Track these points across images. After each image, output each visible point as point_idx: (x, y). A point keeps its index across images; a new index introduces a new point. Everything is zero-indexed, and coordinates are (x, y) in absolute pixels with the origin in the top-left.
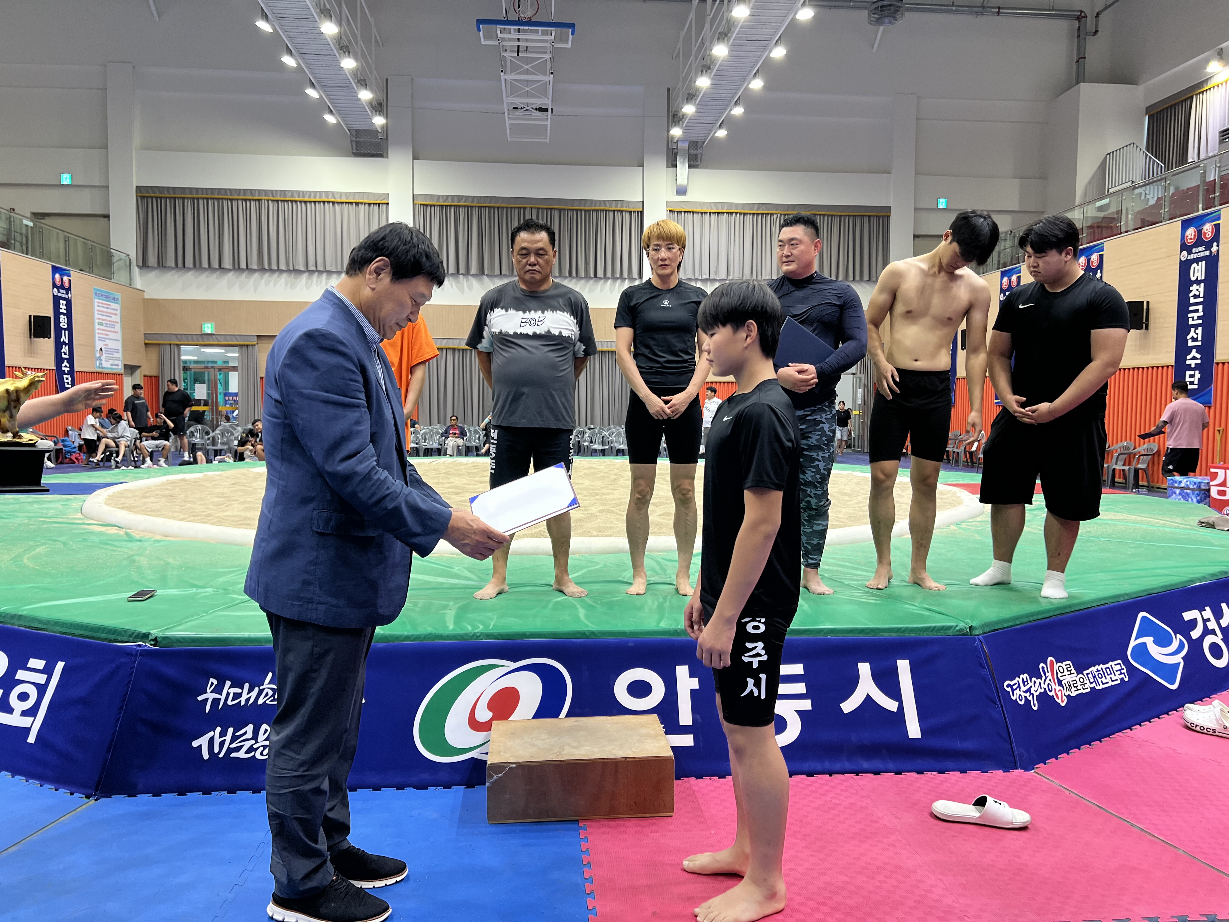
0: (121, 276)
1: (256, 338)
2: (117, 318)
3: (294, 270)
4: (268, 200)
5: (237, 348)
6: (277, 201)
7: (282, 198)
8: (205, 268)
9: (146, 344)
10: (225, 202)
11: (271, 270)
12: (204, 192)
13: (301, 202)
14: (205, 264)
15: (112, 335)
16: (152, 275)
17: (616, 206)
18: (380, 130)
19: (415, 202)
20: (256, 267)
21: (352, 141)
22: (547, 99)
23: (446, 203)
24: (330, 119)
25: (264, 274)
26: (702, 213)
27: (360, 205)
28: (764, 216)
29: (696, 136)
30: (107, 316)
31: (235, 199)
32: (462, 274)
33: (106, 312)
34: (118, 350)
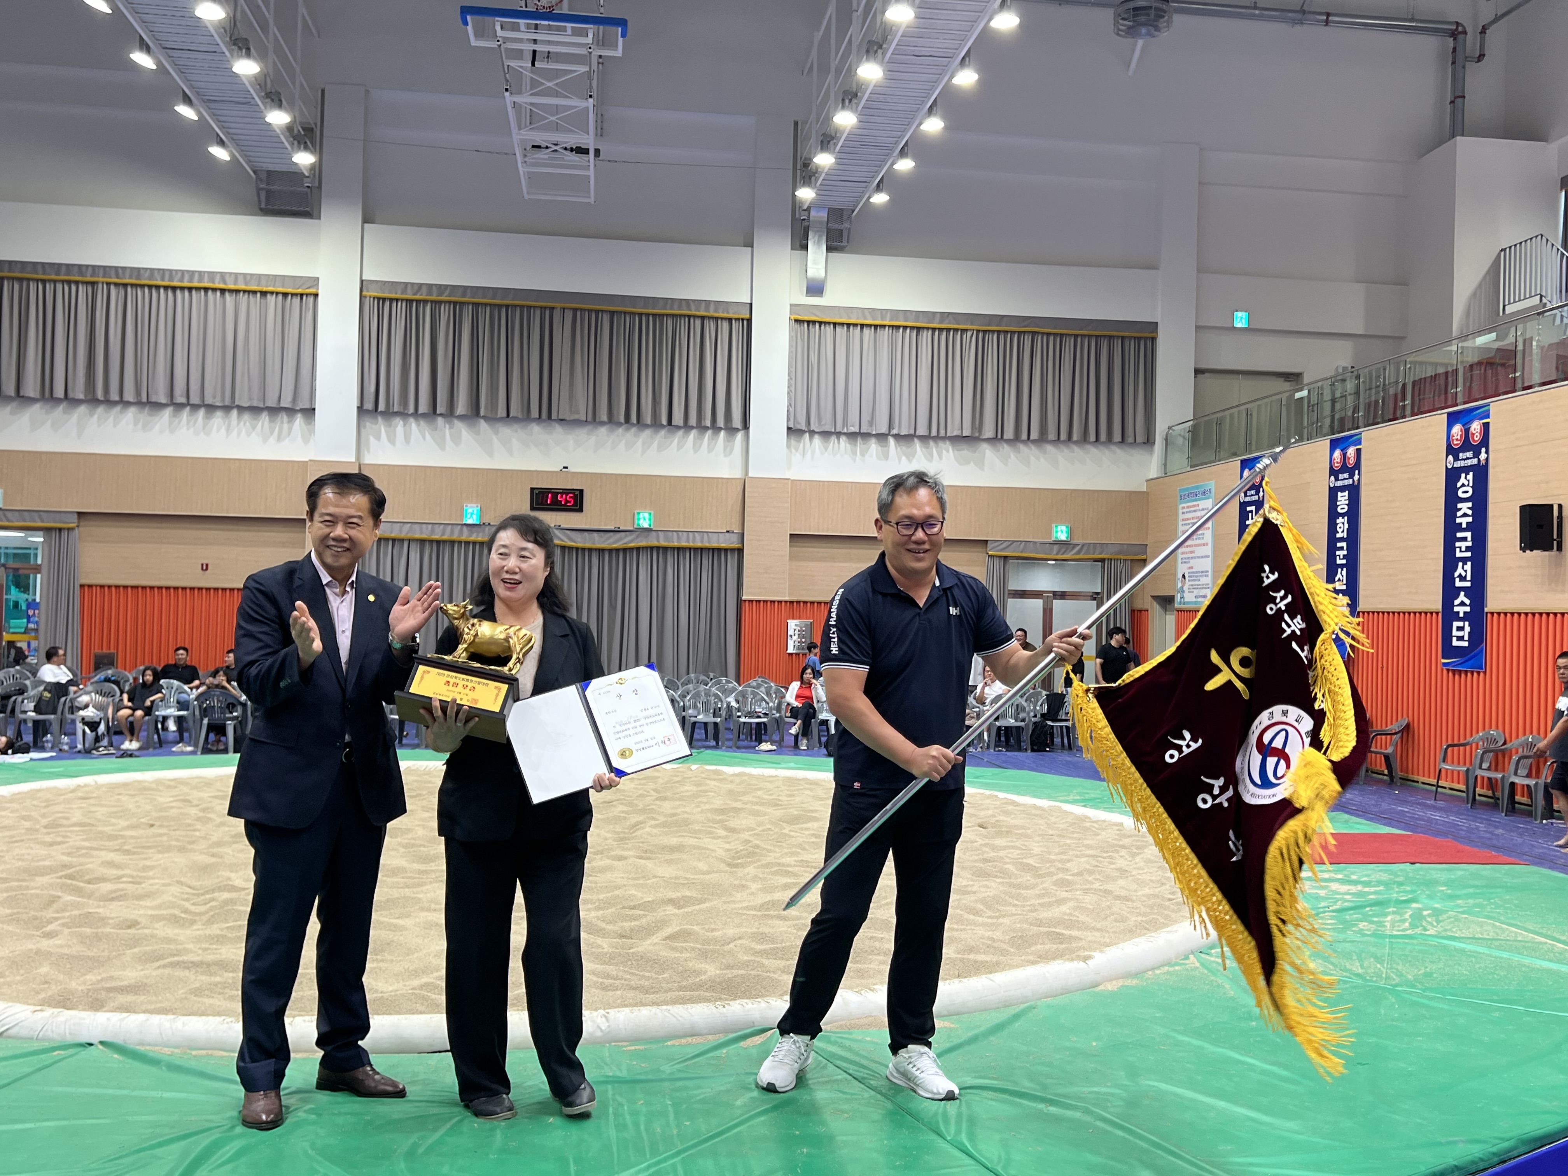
1: (76, 516)
3: (148, 402)
4: (108, 284)
5: (41, 533)
6: (125, 285)
7: (133, 281)
10: (32, 286)
11: (108, 402)
13: (166, 288)
17: (707, 310)
18: (307, 174)
19: (364, 293)
20: (81, 396)
21: (259, 190)
22: (586, 136)
23: (418, 297)
24: (220, 153)
25: (97, 407)
26: (848, 325)
27: (269, 296)
28: (951, 333)
29: (839, 200)
31: (49, 281)
32: (440, 414)
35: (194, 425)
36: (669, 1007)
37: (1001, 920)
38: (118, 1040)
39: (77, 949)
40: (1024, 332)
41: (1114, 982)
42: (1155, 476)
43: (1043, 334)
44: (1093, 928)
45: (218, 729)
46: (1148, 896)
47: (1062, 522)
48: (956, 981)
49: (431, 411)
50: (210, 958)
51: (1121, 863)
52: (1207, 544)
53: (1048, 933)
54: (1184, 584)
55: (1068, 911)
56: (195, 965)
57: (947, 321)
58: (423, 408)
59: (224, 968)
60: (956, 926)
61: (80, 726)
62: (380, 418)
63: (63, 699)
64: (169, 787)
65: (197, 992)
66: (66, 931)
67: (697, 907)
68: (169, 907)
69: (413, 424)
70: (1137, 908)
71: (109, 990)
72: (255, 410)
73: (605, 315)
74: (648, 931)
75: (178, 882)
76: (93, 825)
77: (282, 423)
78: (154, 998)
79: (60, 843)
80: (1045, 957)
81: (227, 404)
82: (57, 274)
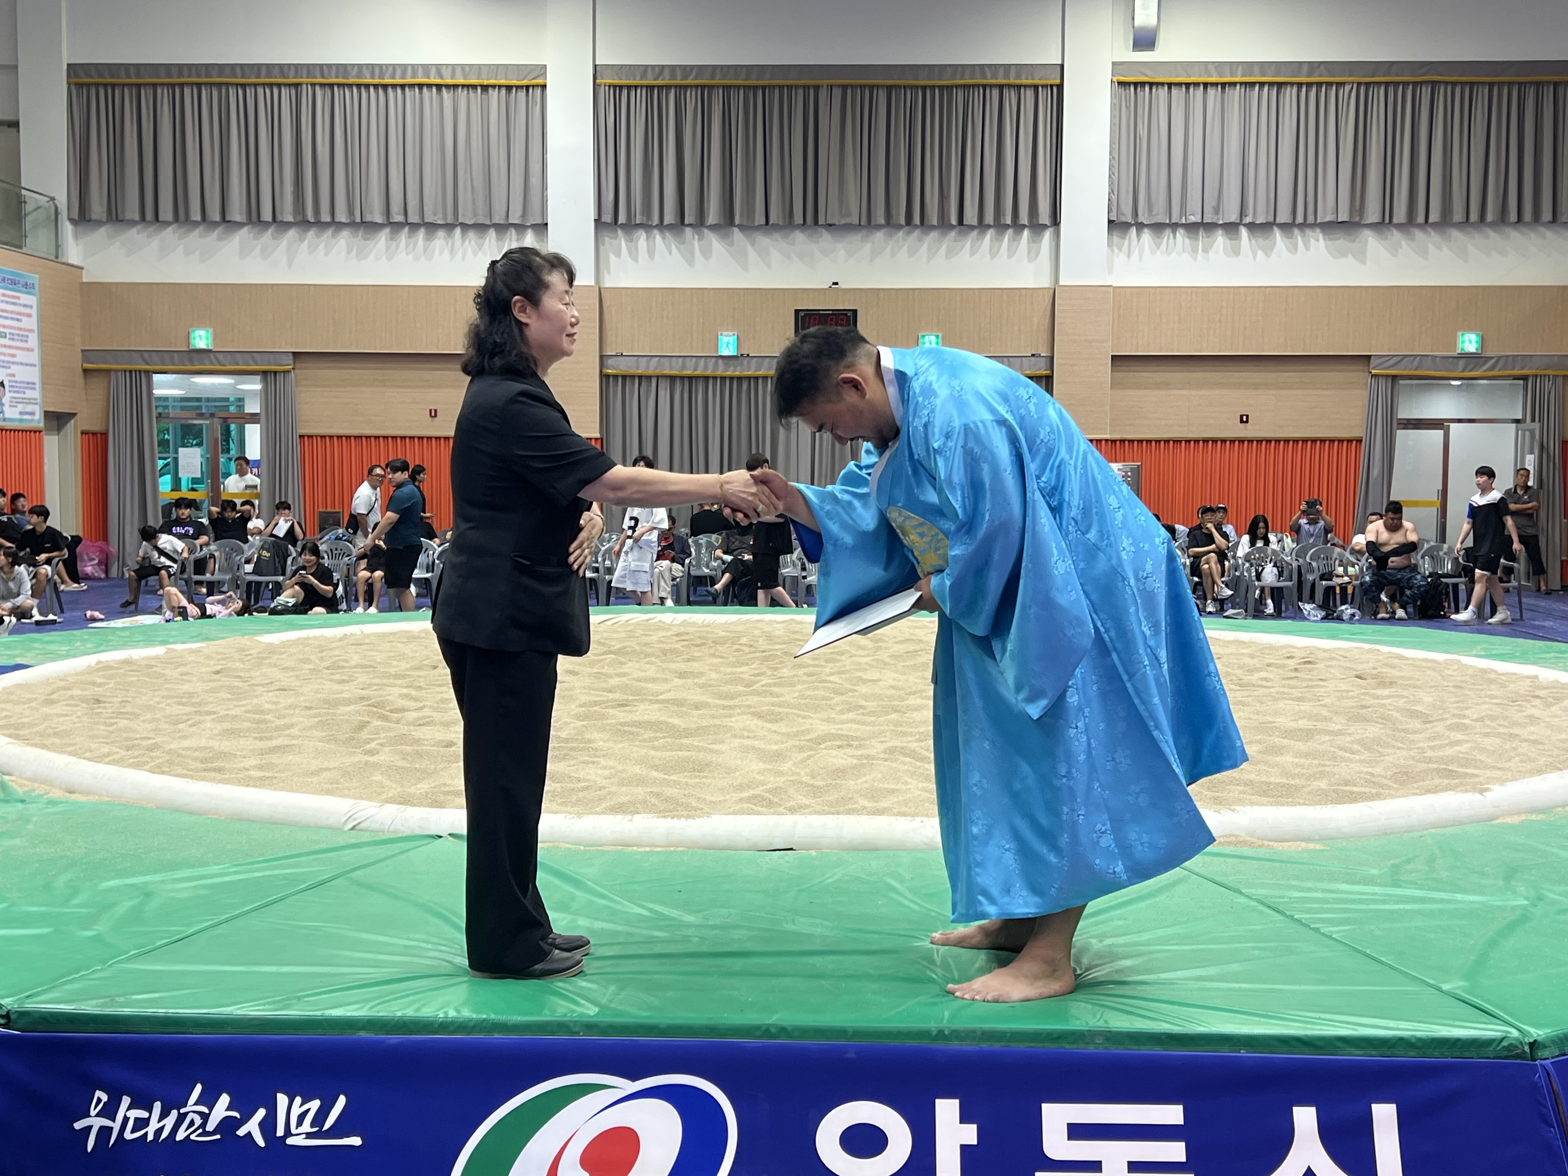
0: (39, 241)
1: (291, 355)
2: (32, 323)
3: (363, 222)
4: (313, 85)
5: (256, 378)
6: (331, 86)
7: (341, 80)
8: (195, 221)
9: (85, 371)
10: (232, 91)
11: (320, 224)
12: (194, 71)
13: (376, 86)
14: (196, 216)
15: (21, 356)
16: (98, 235)
17: (1007, 76)
19: (598, 81)
20: (290, 219)
23: (660, 82)
25: (307, 231)
26: (1188, 85)
27: (490, 90)
28: (1324, 89)
30: (13, 319)
31: (250, 85)
32: (690, 225)
33: (12, 312)
34: (34, 384)
35: (414, 249)
37: (1382, 759)
39: (401, 763)
40: (1422, 82)
41: (1516, 816)
47: (1470, 330)
49: (678, 221)
53: (1439, 770)
55: (1464, 751)
57: (1316, 74)
58: (669, 217)
62: (620, 232)
69: (657, 237)
70: (1548, 750)
72: (482, 228)
73: (880, 92)
76: (375, 667)
81: (449, 222)
82: (258, 77)
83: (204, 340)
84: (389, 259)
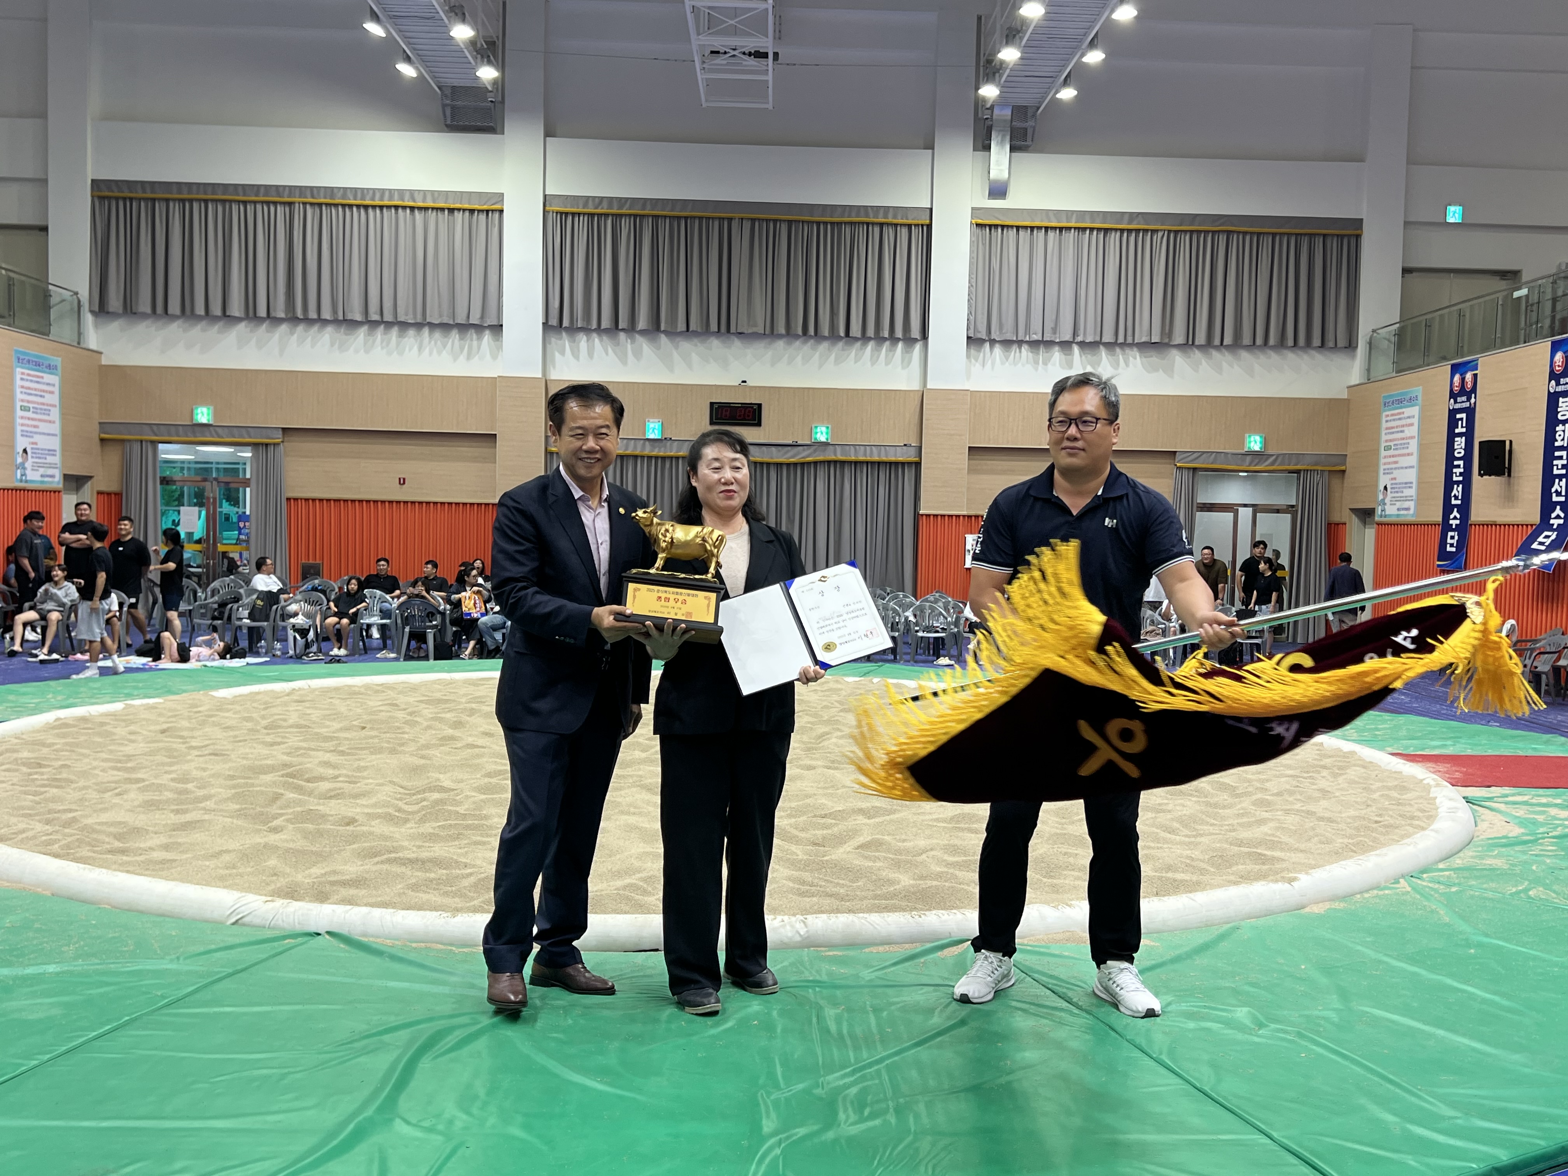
0: (62, 329)
1: (280, 432)
2: (55, 399)
3: (345, 320)
4: (305, 204)
5: (250, 448)
6: (320, 205)
7: (328, 200)
8: (200, 316)
9: (102, 440)
10: (235, 207)
11: (308, 321)
12: (201, 190)
13: (358, 206)
14: (200, 310)
15: (44, 427)
16: (115, 326)
17: (886, 217)
18: (490, 89)
19: (547, 208)
20: (282, 315)
21: (444, 106)
22: (766, 39)
23: (599, 211)
24: (407, 70)
25: (296, 326)
26: (1032, 228)
27: (456, 212)
28: (1141, 234)
29: (1023, 98)
30: (36, 395)
31: (250, 202)
32: (623, 330)
33: (36, 390)
34: (55, 451)
35: (388, 344)
36: (866, 915)
37: (1199, 839)
38: (344, 931)
39: (301, 844)
40: (1219, 232)
41: (1321, 905)
42: (1357, 382)
43: (1238, 233)
44: (1296, 849)
45: (419, 637)
46: (1355, 818)
47: (1256, 432)
48: (1155, 899)
49: (613, 326)
50: (425, 855)
51: (1323, 784)
52: (1412, 454)
53: (1249, 854)
54: (1385, 495)
55: (1270, 832)
56: (411, 862)
57: (1135, 222)
58: (606, 323)
59: (438, 865)
60: (1152, 845)
61: (291, 633)
62: (564, 334)
63: (275, 607)
64: (377, 691)
65: (415, 887)
66: (291, 826)
67: (887, 818)
68: (383, 806)
69: (595, 337)
70: (1342, 830)
71: (333, 883)
72: (445, 327)
73: (782, 225)
74: (840, 840)
75: (390, 782)
76: (309, 727)
77: (472, 340)
78: (374, 892)
79: (279, 744)
80: (1247, 878)
81: (419, 321)
82: (257, 195)
83: (205, 415)
84: (367, 352)
